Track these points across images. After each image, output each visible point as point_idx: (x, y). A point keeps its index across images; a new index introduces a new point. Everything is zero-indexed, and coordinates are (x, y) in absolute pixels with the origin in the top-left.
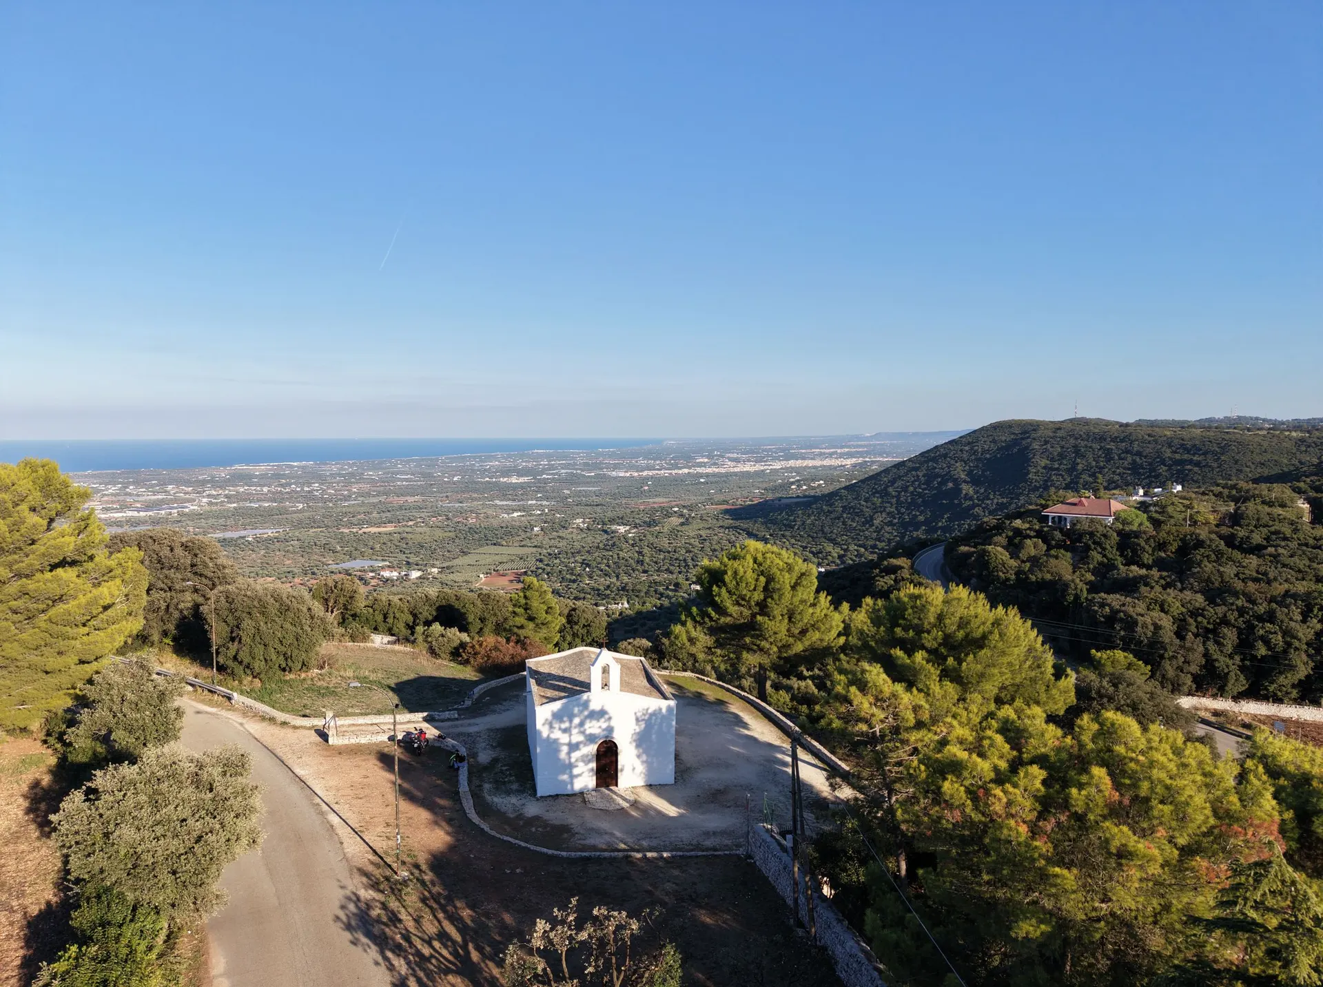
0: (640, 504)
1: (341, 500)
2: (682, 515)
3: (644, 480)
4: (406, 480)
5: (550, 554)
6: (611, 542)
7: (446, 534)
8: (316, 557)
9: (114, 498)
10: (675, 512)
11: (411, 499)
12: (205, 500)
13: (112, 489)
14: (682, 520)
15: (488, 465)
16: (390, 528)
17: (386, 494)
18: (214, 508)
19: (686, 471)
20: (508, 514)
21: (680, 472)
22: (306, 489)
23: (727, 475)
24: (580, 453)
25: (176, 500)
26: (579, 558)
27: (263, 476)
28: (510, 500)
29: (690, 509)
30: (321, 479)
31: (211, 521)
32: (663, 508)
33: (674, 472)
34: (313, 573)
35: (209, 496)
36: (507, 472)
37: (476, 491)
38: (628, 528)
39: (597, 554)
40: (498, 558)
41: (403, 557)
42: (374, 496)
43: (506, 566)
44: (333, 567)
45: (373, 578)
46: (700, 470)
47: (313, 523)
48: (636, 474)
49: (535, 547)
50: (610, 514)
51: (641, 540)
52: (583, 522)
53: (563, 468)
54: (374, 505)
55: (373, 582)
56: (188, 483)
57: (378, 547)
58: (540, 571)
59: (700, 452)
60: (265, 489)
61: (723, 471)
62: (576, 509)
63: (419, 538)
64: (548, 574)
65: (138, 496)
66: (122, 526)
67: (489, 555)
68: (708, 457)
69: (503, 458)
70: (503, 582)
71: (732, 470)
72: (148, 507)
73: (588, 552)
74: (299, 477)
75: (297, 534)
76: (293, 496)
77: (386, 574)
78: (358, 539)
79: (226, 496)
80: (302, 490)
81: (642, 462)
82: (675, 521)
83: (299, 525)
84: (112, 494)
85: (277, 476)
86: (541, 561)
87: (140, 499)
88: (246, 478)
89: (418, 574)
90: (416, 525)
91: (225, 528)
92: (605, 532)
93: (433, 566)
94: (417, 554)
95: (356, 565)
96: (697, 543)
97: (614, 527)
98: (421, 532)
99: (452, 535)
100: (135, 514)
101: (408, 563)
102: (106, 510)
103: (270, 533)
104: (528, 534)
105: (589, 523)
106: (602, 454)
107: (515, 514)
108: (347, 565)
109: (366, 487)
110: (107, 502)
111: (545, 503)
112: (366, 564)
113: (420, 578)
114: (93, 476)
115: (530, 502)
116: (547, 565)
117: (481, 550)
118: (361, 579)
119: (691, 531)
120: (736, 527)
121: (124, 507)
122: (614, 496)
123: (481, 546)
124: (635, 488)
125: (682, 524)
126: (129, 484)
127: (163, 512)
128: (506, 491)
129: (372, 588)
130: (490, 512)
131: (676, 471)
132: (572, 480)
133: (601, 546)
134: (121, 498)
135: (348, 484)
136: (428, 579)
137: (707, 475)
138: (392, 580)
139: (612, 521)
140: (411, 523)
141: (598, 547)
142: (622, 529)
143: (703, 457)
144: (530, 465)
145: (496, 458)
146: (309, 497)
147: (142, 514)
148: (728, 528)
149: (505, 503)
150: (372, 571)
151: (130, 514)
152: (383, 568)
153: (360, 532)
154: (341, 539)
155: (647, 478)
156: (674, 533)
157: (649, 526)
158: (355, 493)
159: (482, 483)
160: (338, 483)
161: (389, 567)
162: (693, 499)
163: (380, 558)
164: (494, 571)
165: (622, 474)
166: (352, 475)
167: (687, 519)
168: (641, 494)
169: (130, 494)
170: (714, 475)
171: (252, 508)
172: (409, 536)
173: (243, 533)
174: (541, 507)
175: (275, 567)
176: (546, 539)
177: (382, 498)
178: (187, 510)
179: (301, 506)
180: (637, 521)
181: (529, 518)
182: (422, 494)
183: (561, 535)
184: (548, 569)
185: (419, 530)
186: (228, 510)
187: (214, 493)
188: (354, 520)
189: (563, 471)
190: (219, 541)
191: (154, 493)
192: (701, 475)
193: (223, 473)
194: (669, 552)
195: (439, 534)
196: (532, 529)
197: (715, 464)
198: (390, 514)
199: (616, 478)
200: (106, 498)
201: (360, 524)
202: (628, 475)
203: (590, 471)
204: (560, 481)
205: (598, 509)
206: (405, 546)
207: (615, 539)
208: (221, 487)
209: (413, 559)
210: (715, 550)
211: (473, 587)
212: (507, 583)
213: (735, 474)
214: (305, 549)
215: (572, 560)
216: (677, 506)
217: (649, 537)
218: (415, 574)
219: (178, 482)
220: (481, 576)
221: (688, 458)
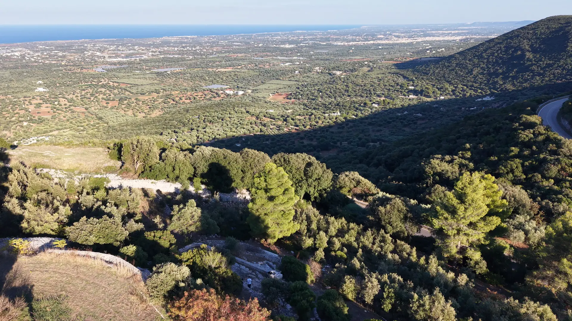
0: (348, 60)
1: (208, 54)
2: (369, 66)
3: (350, 47)
4: (238, 45)
5: (303, 85)
6: (332, 80)
7: (255, 73)
8: (197, 82)
9: (113, 52)
10: (366, 64)
11: (239, 55)
12: (150, 53)
13: (113, 48)
14: (369, 69)
15: (275, 38)
16: (230, 69)
17: (229, 52)
18: (154, 57)
19: (372, 42)
20: (284, 64)
21: (369, 43)
22: (194, 49)
23: (393, 45)
24: (319, 32)
25: (138, 54)
26: (317, 88)
27: (175, 43)
28: (284, 56)
29: (374, 62)
30: (200, 44)
31: (153, 64)
32: (359, 62)
33: (366, 43)
34: (196, 90)
35: (152, 51)
36: (284, 42)
37: (269, 51)
38: (341, 72)
39: (325, 86)
40: (278, 86)
41: (235, 84)
42: (223, 53)
43: (282, 90)
44: (204, 88)
45: (222, 94)
46: (379, 42)
47: (196, 66)
48: (346, 44)
49: (296, 81)
50: (332, 65)
51: (348, 79)
52: (319, 69)
53: (310, 40)
54: (223, 58)
55: (222, 96)
56: (143, 45)
57: (224, 78)
58: (298, 93)
59: (380, 32)
60: (176, 49)
61: (391, 42)
62: (316, 62)
63: (243, 75)
64: (301, 95)
65: (123, 51)
66: (116, 65)
67: (273, 84)
68: (383, 35)
69: (282, 35)
70: (281, 98)
71: (396, 42)
72: (127, 57)
73: (321, 85)
74: (190, 43)
75: (189, 71)
76: (188, 53)
77: (228, 92)
78: (216, 74)
79: (159, 52)
80: (192, 49)
81: (350, 37)
82: (366, 69)
83: (190, 66)
84: (113, 50)
85: (182, 43)
86: (298, 88)
87: (124, 52)
88: (168, 43)
89: (242, 92)
90: (242, 68)
91: (158, 67)
92: (330, 74)
93: (249, 89)
94: (242, 82)
95: (214, 87)
96: (376, 82)
97: (334, 72)
98: (244, 71)
99: (258, 74)
100: (122, 59)
101: (238, 87)
102: (110, 57)
103: (178, 70)
104: (293, 74)
105: (322, 69)
106: (329, 33)
107: (287, 64)
108: (210, 87)
109: (220, 48)
110: (110, 54)
111: (301, 58)
112: (219, 86)
113: (243, 94)
114: (105, 41)
115: (294, 58)
116: (301, 91)
117: (271, 82)
118: (217, 94)
119: (373, 75)
120: (397, 73)
121: (117, 56)
122: (335, 55)
123: (271, 80)
124: (345, 51)
125: (369, 71)
126: (119, 45)
127: (133, 59)
128: (283, 52)
129: (221, 99)
130: (275, 62)
132: (314, 47)
133: (328, 82)
134: (116, 52)
135: (212, 47)
136: (246, 95)
137: (383, 45)
138: (230, 95)
139: (334, 69)
140: (239, 67)
141: (326, 82)
142: (338, 73)
143: (381, 34)
144: (295, 38)
145: (278, 35)
146: (195, 53)
147: (125, 59)
148: (393, 74)
149: (282, 58)
150: (222, 90)
151: (120, 59)
152: (226, 89)
153: (217, 71)
154: (208, 74)
155: (352, 46)
156: (365, 76)
157: (352, 71)
158: (215, 51)
159: (272, 48)
160: (208, 46)
161: (229, 88)
162: (375, 57)
163: (225, 84)
164: (276, 93)
165: (339, 44)
166: (214, 42)
167: (372, 68)
168: (348, 54)
169: (119, 50)
170: (386, 45)
171: (170, 58)
172: (238, 74)
173: (166, 70)
174: (299, 61)
175: (179, 87)
176: (301, 77)
177: (227, 54)
178: (143, 58)
179: (191, 57)
180: (346, 69)
181: (293, 66)
182: (245, 53)
183: (308, 75)
184: (302, 93)
185: (243, 70)
186: (160, 59)
187: (155, 50)
188: (214, 65)
189: (311, 42)
190: (156, 73)
191: (130, 50)
192: (380, 45)
193: (158, 41)
194: (362, 86)
195: (252, 73)
196: (295, 72)
197: (387, 39)
198: (230, 62)
199: (336, 45)
200: (110, 52)
201: (217, 67)
202: (342, 44)
203: (323, 42)
204: (308, 47)
205: (327, 62)
206: (236, 78)
207: (335, 79)
208: (157, 47)
209: (240, 85)
210: (386, 86)
211: (266, 100)
212: (282, 99)
213: (397, 44)
214: (193, 78)
215: (313, 89)
216: (367, 61)
217: (352, 77)
218: (241, 93)
219: (140, 45)
220: (271, 95)
221: (373, 36)
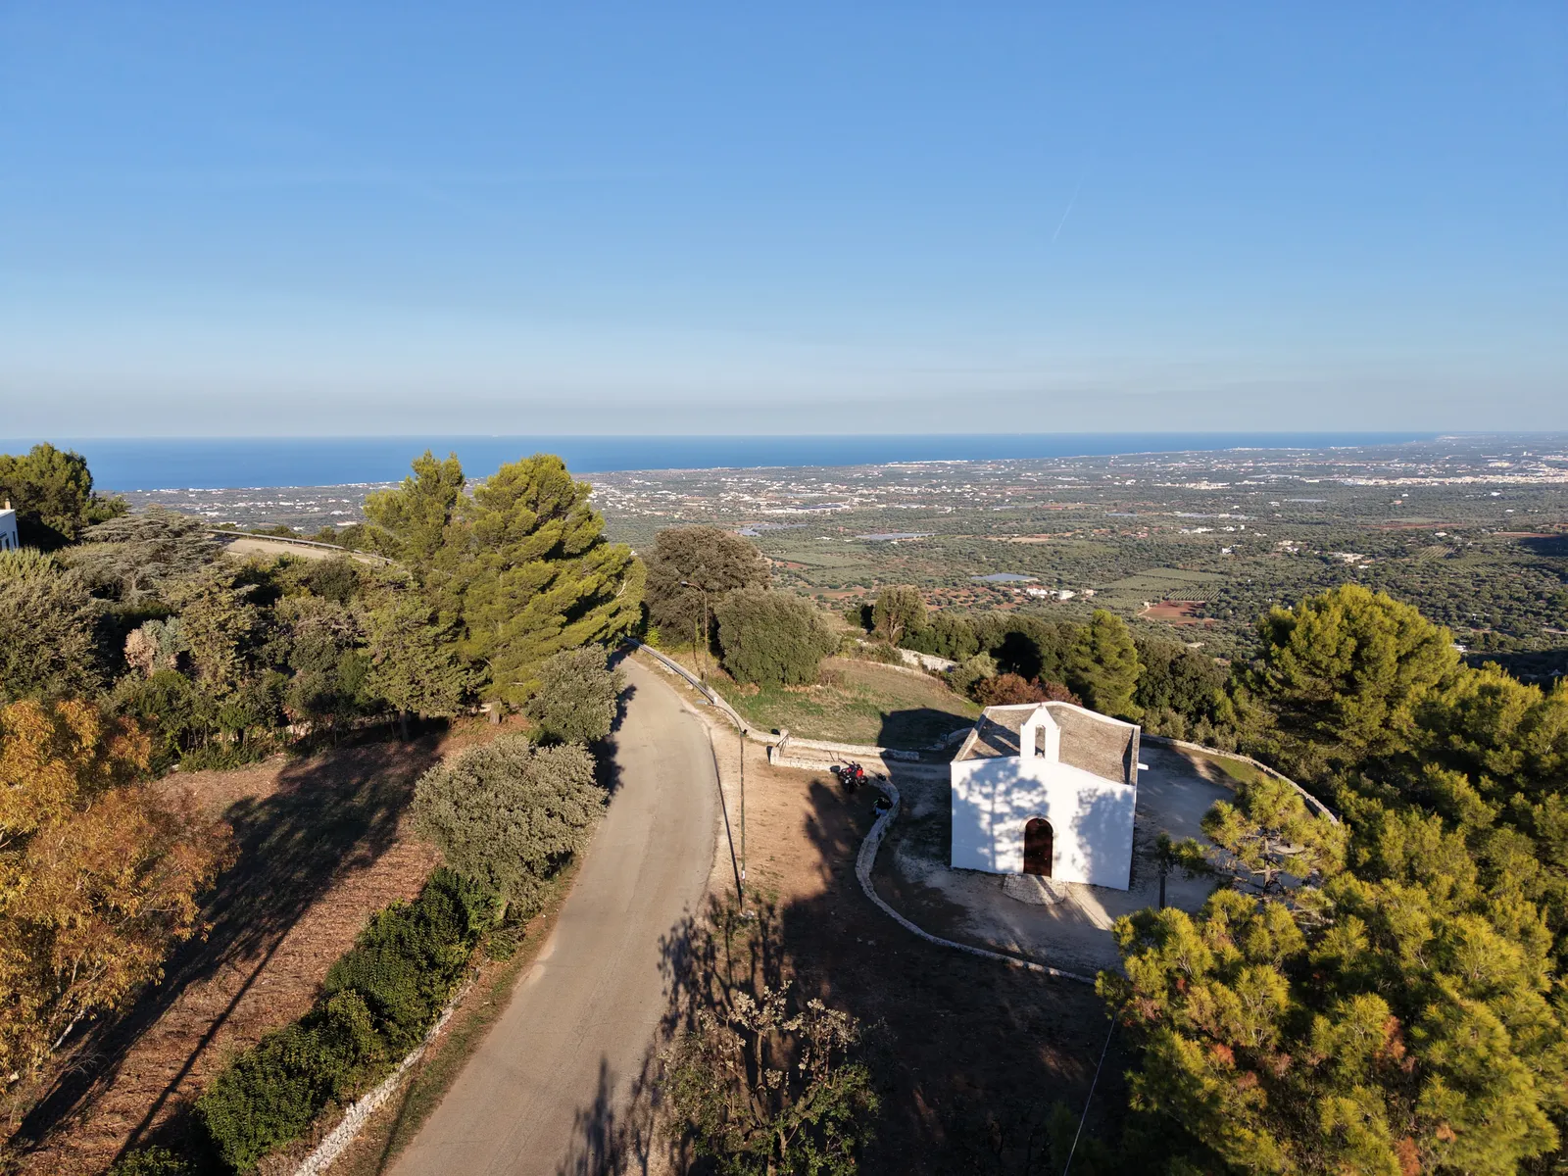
0: (1383, 524)
1: (992, 504)
2: (1451, 544)
3: (1396, 492)
4: (1069, 483)
5: (1240, 584)
6: (1330, 575)
7: (1109, 550)
8: (959, 567)
9: (777, 495)
10: (1440, 539)
11: (1071, 506)
12: (856, 500)
13: (777, 486)
14: (1450, 550)
15: (1172, 466)
16: (1042, 539)
17: (1044, 499)
18: (865, 508)
19: (1469, 479)
20: (1190, 529)
21: (1459, 481)
22: (957, 490)
23: (1539, 488)
24: (1302, 452)
25: (830, 499)
26: (1280, 593)
27: (915, 476)
28: (1194, 511)
29: (1466, 534)
30: (974, 480)
31: (861, 522)
32: (1419, 533)
33: (1447, 481)
34: (955, 584)
35: (861, 495)
36: (1196, 477)
37: (1152, 498)
38: (1359, 557)
39: (1306, 590)
40: (1170, 584)
41: (1054, 573)
42: (1030, 500)
43: (1178, 595)
44: (976, 579)
45: (1018, 595)
46: (1492, 479)
47: (960, 529)
48: (1385, 482)
49: (1221, 573)
50: (1334, 537)
51: (1377, 575)
52: (1293, 545)
53: (1273, 473)
54: (1029, 511)
55: (1018, 600)
56: (843, 481)
57: (1027, 559)
58: (1224, 604)
59: (1498, 452)
60: (916, 490)
61: (1534, 481)
62: (1287, 527)
63: (1076, 553)
64: (1233, 610)
65: (798, 492)
66: (781, 523)
67: (1159, 578)
68: (1509, 460)
69: (1193, 458)
70: (1174, 613)
71: (1550, 480)
72: (805, 506)
73: (1295, 585)
74: (949, 477)
75: (942, 540)
76: (943, 499)
77: (1033, 591)
78: (1007, 549)
79: (877, 496)
80: (953, 491)
81: (1397, 465)
82: (1438, 551)
83: (944, 530)
84: (776, 491)
85: (929, 476)
86: (1227, 591)
87: (800, 496)
88: (897, 477)
89: (1070, 594)
90: (1074, 537)
91: (872, 530)
92: (1325, 560)
93: (1089, 587)
94: (1071, 571)
95: (1000, 578)
96: (1469, 585)
97: (1337, 555)
98: (1079, 545)
99: (1116, 551)
100: (794, 511)
101: (1060, 581)
102: (770, 506)
103: (916, 537)
104: (1214, 557)
105: (1301, 547)
106: (1334, 454)
107: (1200, 530)
108: (989, 579)
109: (1022, 490)
110: (771, 498)
111: (1242, 517)
112: (1012, 578)
113: (1072, 599)
114: (763, 472)
115: (1221, 516)
116: (1235, 598)
117: (1151, 572)
118: (1005, 595)
119: (1461, 567)
120: (1542, 566)
121: (785, 504)
122: (1345, 512)
123: (1151, 567)
124: (1381, 502)
125: (1449, 556)
126: (792, 480)
127: (818, 510)
128: (1190, 500)
129: (1015, 606)
130: (1167, 525)
131: (1452, 480)
132: (1286, 488)
133: (1315, 578)
134: (782, 495)
135: (1003, 485)
136: (1081, 602)
137: (1505, 487)
138: (1039, 600)
139: (1336, 546)
140: (1068, 534)
141: (1310, 580)
142: (1350, 558)
143: (1500, 459)
144: (1228, 467)
145: (1184, 459)
146: (959, 500)
147: (800, 511)
148: (1527, 566)
149: (1187, 515)
150: (1018, 587)
151: (790, 511)
152: (1030, 584)
153: (1010, 541)
154: (989, 548)
155: (1402, 489)
156: (1433, 568)
157: (1394, 555)
158: (1009, 496)
159: (1160, 488)
160: (992, 485)
161: (1037, 583)
162: (1474, 521)
163: (1029, 573)
164: (1164, 600)
165: (1362, 482)
166: (1007, 476)
167: (1459, 550)
168: (1388, 509)
169: (791, 491)
170: (1517, 487)
171: (900, 510)
172: (1064, 550)
173: (890, 536)
174: (1235, 523)
175: (917, 575)
176: (1238, 564)
177: (1039, 504)
178: (839, 509)
179: (949, 509)
180: (1376, 548)
181: (1217, 536)
182: (1086, 501)
183: (1259, 560)
184: (1235, 603)
185: (1076, 543)
186: (877, 511)
187: (866, 492)
188: (1005, 528)
189: (1273, 476)
190: (866, 543)
191: (813, 490)
192: (1495, 487)
193: (875, 472)
194: (1420, 595)
195: (1100, 549)
196: (1220, 551)
197: (1522, 470)
198: (1044, 522)
199: (1353, 487)
200: (770, 494)
201: (1011, 532)
202: (1371, 483)
203: (1312, 476)
204: (1266, 489)
205: (1318, 529)
206: (1058, 561)
207: (1336, 571)
208: (872, 487)
209: (1066, 577)
210: (1499, 597)
211: (1133, 617)
212: (1179, 616)
213: (1556, 486)
214: (949, 557)
215: (1270, 594)
216: (1445, 530)
217: (1391, 572)
218: (1066, 595)
219: (834, 480)
220: (1147, 604)
221: (1476, 461)
